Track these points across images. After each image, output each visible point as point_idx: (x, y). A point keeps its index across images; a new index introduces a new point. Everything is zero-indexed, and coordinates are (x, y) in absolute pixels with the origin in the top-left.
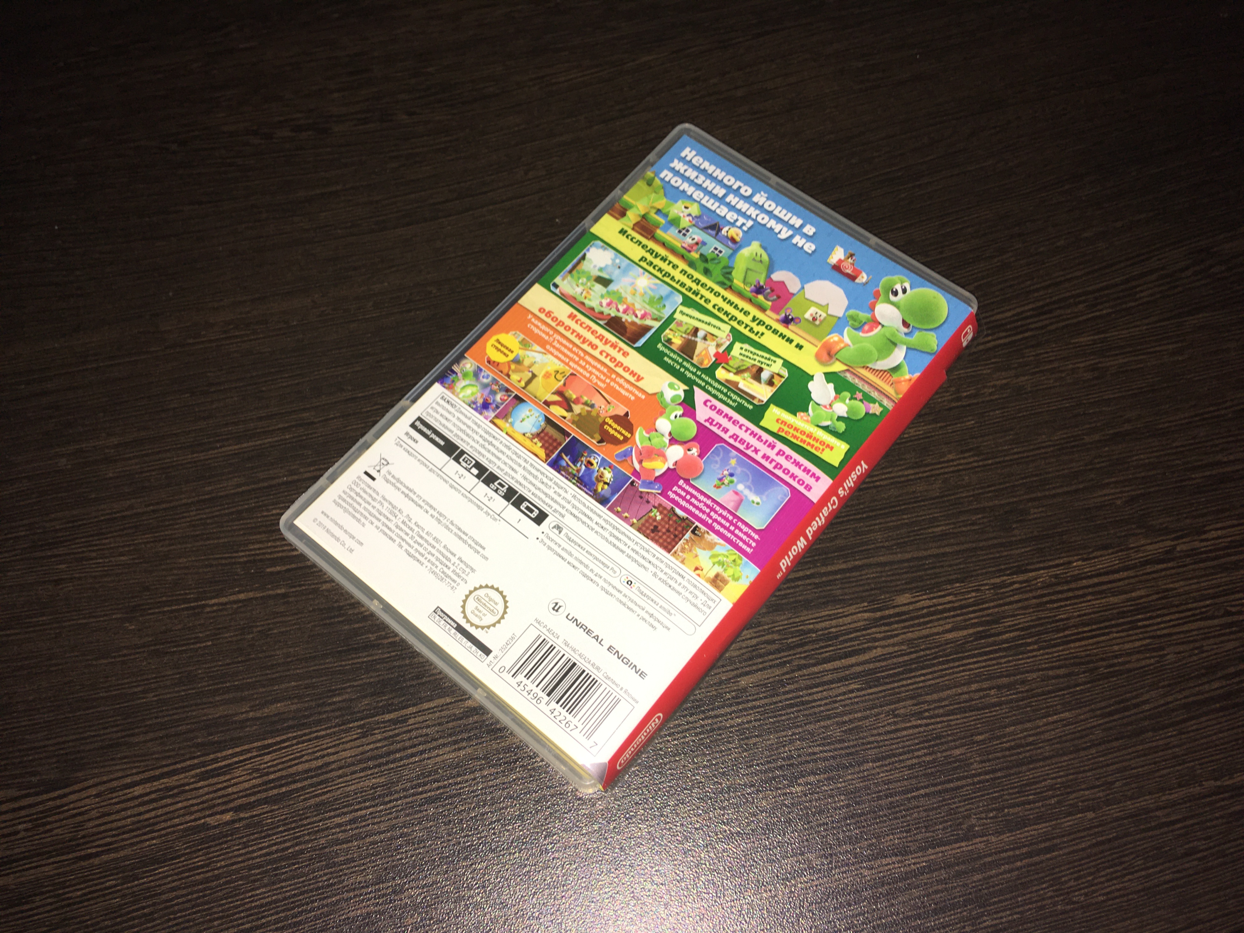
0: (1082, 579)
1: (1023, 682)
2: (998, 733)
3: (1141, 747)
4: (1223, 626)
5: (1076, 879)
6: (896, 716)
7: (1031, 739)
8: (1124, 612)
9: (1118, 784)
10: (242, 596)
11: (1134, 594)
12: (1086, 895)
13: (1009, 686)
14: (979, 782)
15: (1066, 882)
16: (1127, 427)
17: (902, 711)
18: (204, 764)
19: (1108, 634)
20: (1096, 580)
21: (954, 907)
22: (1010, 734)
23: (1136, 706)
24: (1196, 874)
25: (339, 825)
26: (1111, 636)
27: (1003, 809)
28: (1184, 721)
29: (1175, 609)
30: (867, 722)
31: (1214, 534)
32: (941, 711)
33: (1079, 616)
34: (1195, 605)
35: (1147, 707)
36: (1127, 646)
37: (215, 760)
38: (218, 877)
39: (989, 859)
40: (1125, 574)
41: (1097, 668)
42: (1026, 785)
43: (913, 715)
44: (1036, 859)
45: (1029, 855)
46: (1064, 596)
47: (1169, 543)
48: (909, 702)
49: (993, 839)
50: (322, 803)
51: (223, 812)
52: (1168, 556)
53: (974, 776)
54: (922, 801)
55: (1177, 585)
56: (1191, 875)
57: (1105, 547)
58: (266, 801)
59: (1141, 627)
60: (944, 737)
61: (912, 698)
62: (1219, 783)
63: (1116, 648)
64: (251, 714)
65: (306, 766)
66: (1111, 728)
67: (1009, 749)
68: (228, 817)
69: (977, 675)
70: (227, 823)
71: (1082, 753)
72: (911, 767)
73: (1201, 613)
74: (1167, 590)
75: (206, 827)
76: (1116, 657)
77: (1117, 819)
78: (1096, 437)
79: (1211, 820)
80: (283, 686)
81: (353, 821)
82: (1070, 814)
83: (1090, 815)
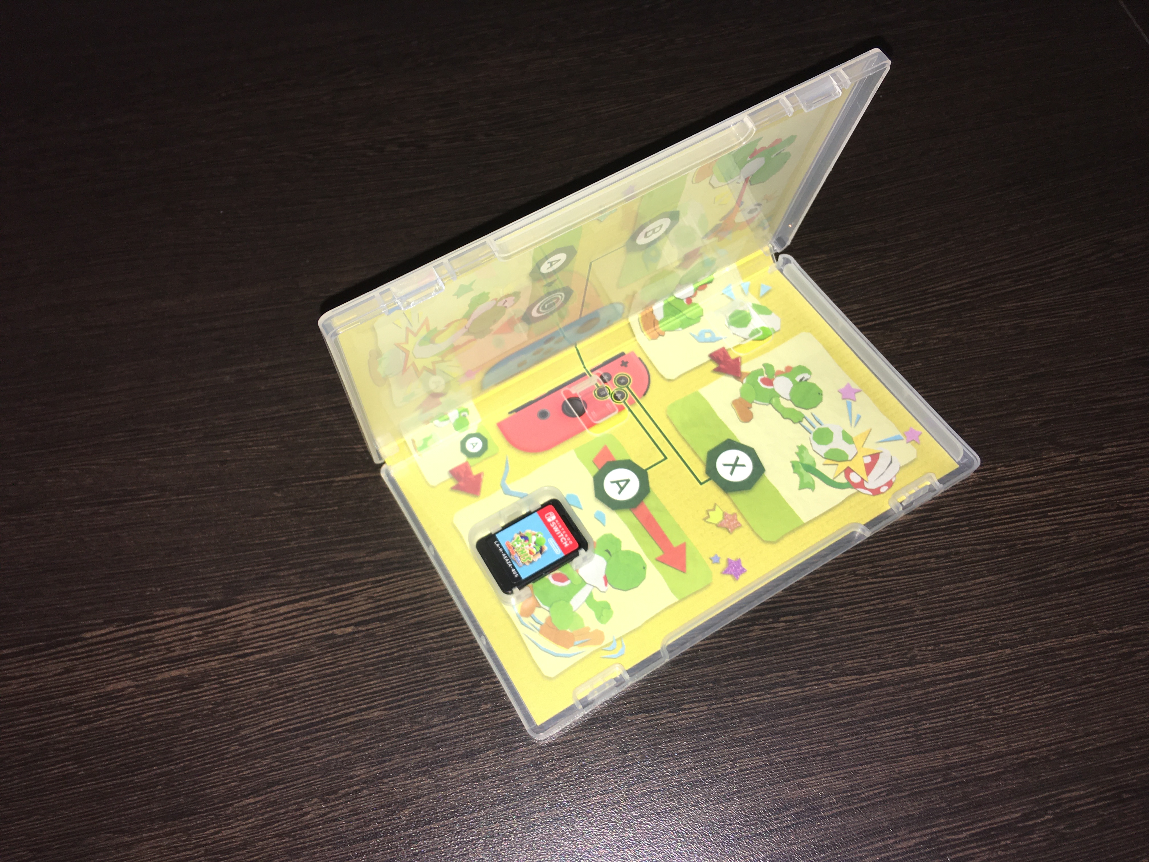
0: (1004, 480)
1: (957, 554)
2: (936, 589)
3: (1049, 604)
4: (1116, 517)
5: (996, 697)
6: (856, 575)
7: (962, 595)
8: (1037, 505)
9: (1030, 629)
10: (360, 476)
11: (1045, 492)
12: (1004, 708)
13: (946, 556)
14: (921, 624)
15: (988, 699)
16: (1042, 370)
17: (862, 572)
18: (332, 592)
19: (1024, 520)
20: (1015, 481)
21: (898, 713)
22: (945, 591)
23: (1045, 573)
24: (1092, 697)
25: (432, 638)
26: (1027, 522)
27: (940, 643)
28: (1083, 586)
29: (1078, 504)
30: (834, 579)
31: (1110, 450)
32: (892, 572)
33: (1001, 507)
34: (1094, 501)
35: (1054, 574)
36: (1039, 530)
37: (341, 590)
38: (341, 672)
39: (928, 680)
40: (1039, 477)
41: (1015, 545)
42: (957, 628)
43: (870, 575)
44: (965, 681)
45: (960, 678)
46: (990, 492)
47: (1074, 456)
48: (867, 566)
49: (931, 665)
50: (422, 622)
51: (346, 626)
52: (1073, 464)
53: (917, 620)
54: (877, 636)
55: (1079, 487)
56: (1087, 698)
57: (1023, 458)
58: (379, 619)
59: (1050, 516)
60: (894, 591)
61: (869, 563)
62: (1111, 632)
63: (1031, 531)
64: (367, 559)
65: (407, 596)
66: (1025, 589)
67: (945, 601)
68: (350, 629)
69: (920, 547)
70: (349, 634)
71: (1003, 606)
72: (867, 612)
73: (1099, 507)
74: (1072, 490)
75: (333, 636)
76: (1030, 537)
77: (1028, 655)
78: (1018, 377)
79: (1104, 659)
80: (390, 540)
81: (443, 636)
82: (992, 650)
83: (1008, 651)
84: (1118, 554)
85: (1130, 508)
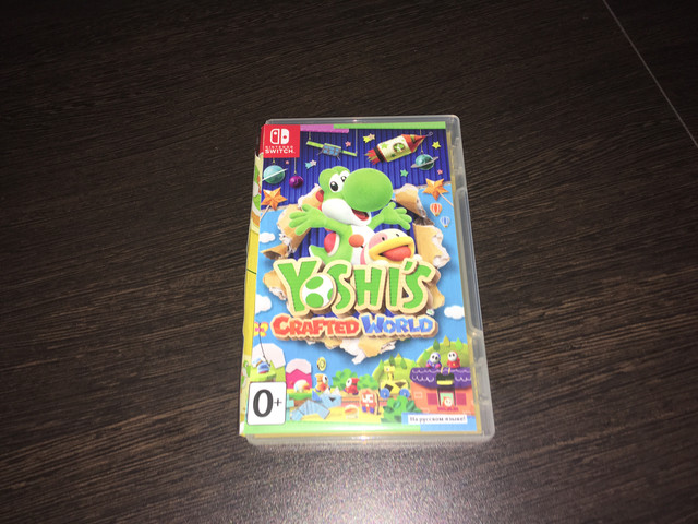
84: (571, 384)
85: (580, 348)
